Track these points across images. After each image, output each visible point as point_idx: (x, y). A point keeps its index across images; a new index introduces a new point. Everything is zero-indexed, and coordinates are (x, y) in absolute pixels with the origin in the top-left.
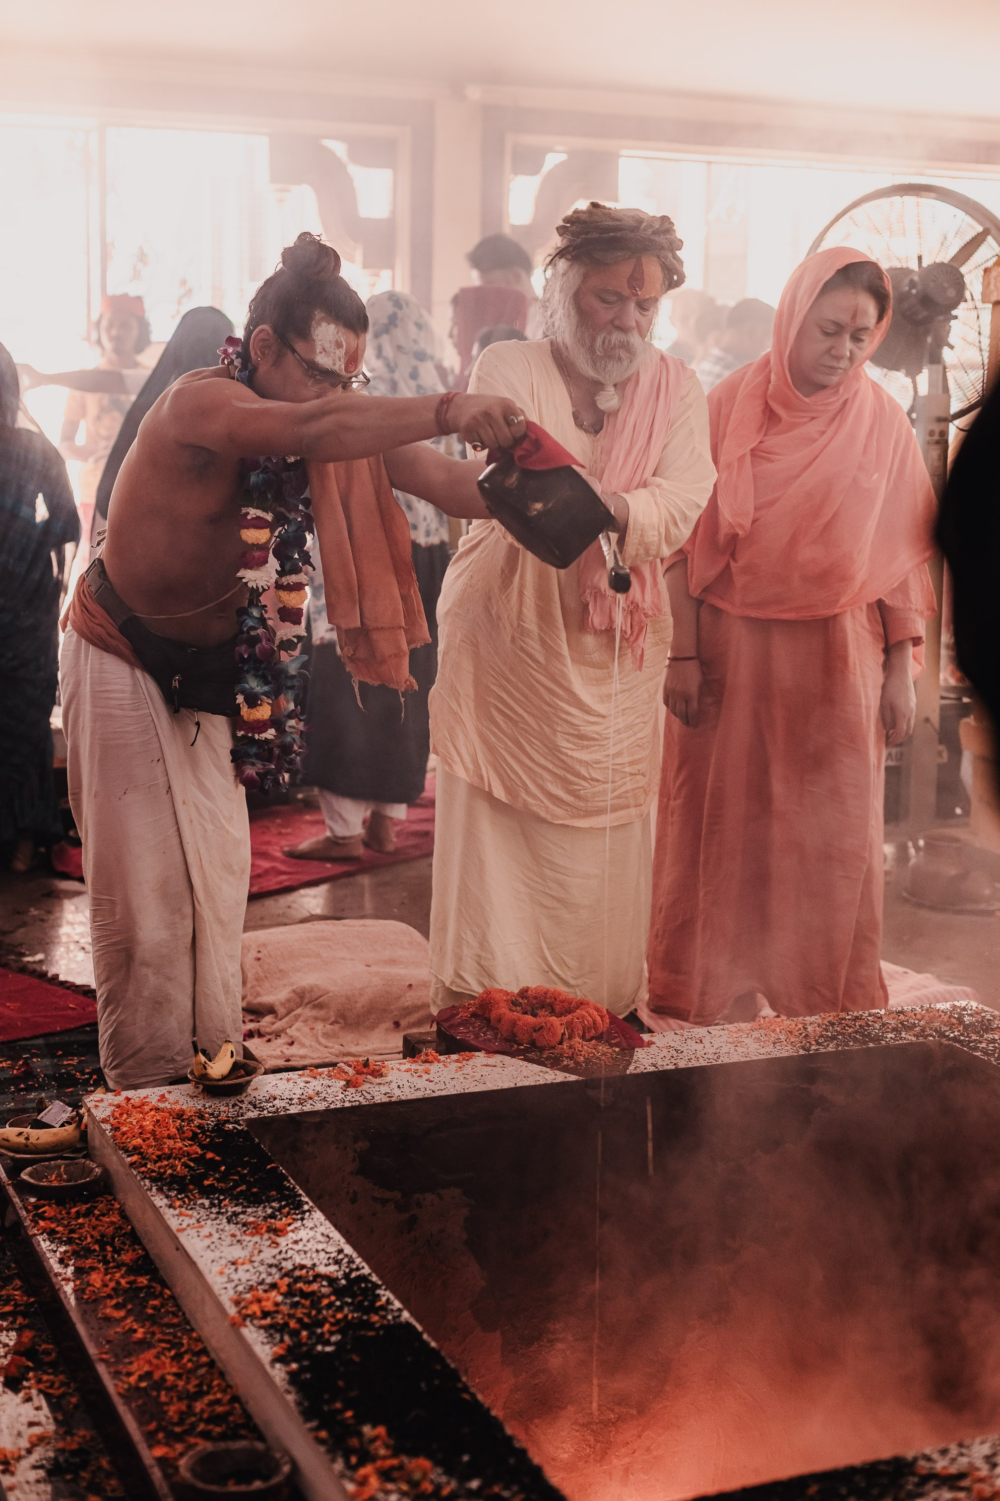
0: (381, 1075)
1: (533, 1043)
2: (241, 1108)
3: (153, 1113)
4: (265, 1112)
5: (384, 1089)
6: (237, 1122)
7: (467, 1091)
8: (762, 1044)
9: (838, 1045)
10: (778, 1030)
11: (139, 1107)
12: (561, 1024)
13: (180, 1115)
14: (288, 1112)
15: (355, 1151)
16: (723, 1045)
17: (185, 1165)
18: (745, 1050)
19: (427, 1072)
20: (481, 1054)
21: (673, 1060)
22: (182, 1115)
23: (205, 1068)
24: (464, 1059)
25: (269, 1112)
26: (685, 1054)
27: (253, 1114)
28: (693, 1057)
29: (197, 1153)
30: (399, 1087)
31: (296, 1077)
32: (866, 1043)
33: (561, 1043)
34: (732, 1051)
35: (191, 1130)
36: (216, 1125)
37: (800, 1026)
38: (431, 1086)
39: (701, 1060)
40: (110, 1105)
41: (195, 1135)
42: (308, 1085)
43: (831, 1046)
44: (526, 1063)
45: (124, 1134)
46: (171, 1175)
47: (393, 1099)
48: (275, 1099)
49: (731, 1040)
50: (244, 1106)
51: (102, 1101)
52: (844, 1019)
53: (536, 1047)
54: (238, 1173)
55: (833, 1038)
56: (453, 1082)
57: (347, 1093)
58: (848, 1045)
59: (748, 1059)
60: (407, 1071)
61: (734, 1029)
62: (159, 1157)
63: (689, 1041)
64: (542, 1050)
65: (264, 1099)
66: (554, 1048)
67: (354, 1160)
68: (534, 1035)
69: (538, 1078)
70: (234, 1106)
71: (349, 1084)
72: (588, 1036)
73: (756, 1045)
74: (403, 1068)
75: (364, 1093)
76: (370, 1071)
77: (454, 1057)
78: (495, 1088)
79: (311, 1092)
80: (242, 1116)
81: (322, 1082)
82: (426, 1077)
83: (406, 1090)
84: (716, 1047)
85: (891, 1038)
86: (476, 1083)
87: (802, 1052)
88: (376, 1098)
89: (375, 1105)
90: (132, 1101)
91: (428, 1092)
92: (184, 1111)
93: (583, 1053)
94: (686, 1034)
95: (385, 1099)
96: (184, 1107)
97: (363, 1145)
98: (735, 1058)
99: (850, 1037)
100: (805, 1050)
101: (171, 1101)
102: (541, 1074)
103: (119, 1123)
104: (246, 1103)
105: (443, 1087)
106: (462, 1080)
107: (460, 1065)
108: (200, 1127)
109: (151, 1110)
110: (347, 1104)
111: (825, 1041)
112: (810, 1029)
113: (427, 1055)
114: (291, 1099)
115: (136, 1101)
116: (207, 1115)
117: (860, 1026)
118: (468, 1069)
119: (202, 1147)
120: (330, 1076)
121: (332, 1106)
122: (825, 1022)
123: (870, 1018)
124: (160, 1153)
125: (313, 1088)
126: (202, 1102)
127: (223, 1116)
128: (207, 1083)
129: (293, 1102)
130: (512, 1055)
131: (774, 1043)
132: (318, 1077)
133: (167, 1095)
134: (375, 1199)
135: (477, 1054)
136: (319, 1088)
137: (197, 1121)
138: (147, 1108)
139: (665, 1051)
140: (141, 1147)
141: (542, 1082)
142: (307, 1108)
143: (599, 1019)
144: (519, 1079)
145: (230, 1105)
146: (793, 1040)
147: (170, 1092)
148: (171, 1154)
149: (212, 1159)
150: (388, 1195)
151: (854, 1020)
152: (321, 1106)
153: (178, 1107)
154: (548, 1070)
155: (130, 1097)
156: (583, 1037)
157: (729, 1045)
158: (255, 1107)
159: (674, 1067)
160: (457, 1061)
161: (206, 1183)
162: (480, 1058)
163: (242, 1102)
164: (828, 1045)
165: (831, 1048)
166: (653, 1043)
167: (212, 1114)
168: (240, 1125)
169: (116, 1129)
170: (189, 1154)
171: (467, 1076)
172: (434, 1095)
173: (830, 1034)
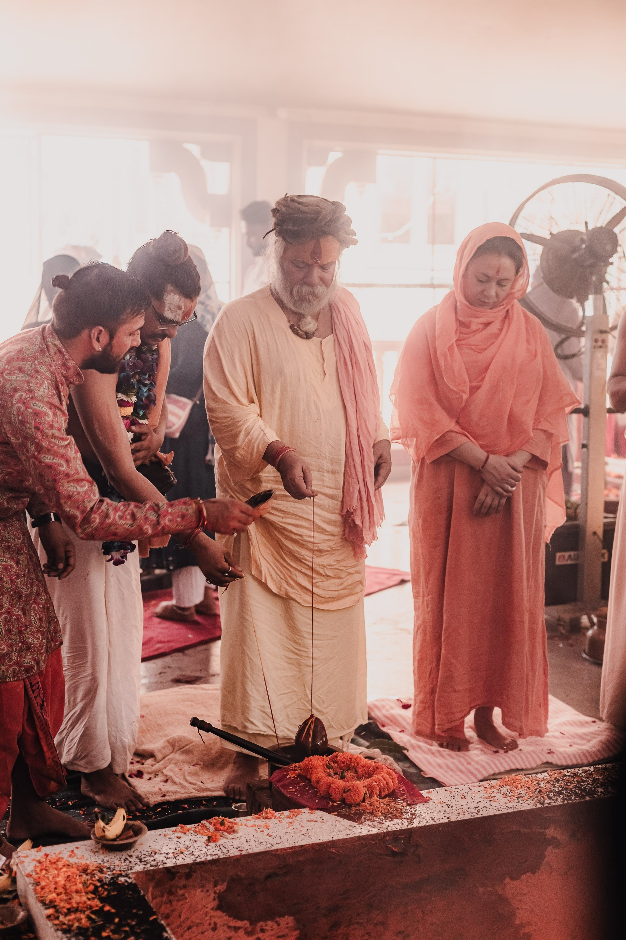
0: (234, 831)
1: (343, 801)
2: (130, 862)
3: (64, 869)
4: (149, 865)
5: (236, 843)
6: (127, 876)
7: (297, 845)
8: (509, 798)
9: (564, 799)
10: (519, 786)
11: (55, 863)
12: (364, 787)
13: (85, 870)
14: (166, 866)
15: (215, 892)
16: (481, 800)
17: (89, 918)
18: (497, 804)
19: (267, 828)
20: (306, 810)
21: (446, 814)
22: (87, 870)
23: (104, 831)
24: (293, 815)
25: (151, 866)
26: (454, 808)
27: (139, 868)
28: (460, 811)
29: (97, 906)
30: (247, 841)
31: (171, 832)
32: (583, 797)
33: (364, 801)
34: (488, 805)
35: (94, 885)
36: (112, 878)
37: (535, 783)
38: (270, 840)
39: (466, 813)
40: (34, 860)
41: (96, 887)
42: (179, 840)
43: (559, 800)
44: (338, 818)
45: (43, 888)
46: (78, 928)
47: (243, 853)
48: (156, 853)
49: (486, 795)
50: (132, 860)
51: (27, 857)
52: (565, 775)
53: (345, 804)
54: (128, 925)
55: (560, 793)
56: (287, 836)
57: (208, 847)
58: (571, 799)
59: (500, 812)
60: (253, 826)
61: (487, 786)
62: (69, 910)
63: (456, 797)
64: (350, 806)
65: (147, 854)
66: (358, 805)
67: (214, 899)
68: (344, 795)
69: (349, 832)
70: (126, 859)
71: (210, 839)
72: (383, 794)
73: (505, 800)
74: (250, 823)
75: (221, 847)
76: (225, 828)
77: (287, 813)
78: (318, 841)
79: (183, 848)
80: (131, 869)
81: (190, 837)
82: (266, 832)
83: (252, 843)
84: (476, 802)
85: (601, 792)
86: (303, 837)
87: (539, 806)
88: (230, 852)
89: (229, 857)
90: (49, 857)
91: (269, 845)
92: (88, 866)
93: (380, 809)
94: (453, 790)
95: (237, 853)
96: (88, 862)
97: (221, 888)
98: (492, 812)
99: (572, 791)
100: (541, 803)
101: (79, 856)
102: (350, 828)
103: (39, 878)
104: (134, 857)
105: (279, 841)
106: (293, 834)
107: (290, 820)
108: (100, 880)
109: (64, 866)
110: (209, 858)
111: (554, 796)
112: (542, 785)
113: (267, 813)
114: (167, 854)
115: (52, 857)
116: (105, 869)
117: (577, 781)
118: (296, 825)
119: (102, 900)
120: (196, 832)
121: (198, 860)
122: (553, 779)
123: (584, 775)
124: (68, 906)
125: (183, 843)
126: (102, 857)
127: (117, 871)
128: (105, 842)
129: (169, 856)
130: (329, 811)
131: (518, 798)
132: (187, 833)
133: (75, 851)
134: (230, 927)
135: (303, 810)
136: (188, 843)
137: (98, 875)
138: (60, 864)
139: (440, 806)
140: (55, 901)
141: (351, 836)
142: (180, 862)
143: (390, 780)
144: (334, 833)
145: (123, 859)
146: (531, 795)
147: (77, 848)
148: (78, 907)
149: (109, 911)
150: (239, 924)
151: (572, 777)
152: (189, 860)
153: (83, 862)
154: (355, 824)
155: (48, 853)
156: (380, 796)
157: (486, 800)
158: (141, 861)
159: (447, 821)
160: (289, 817)
161: (104, 934)
162: (305, 814)
163: (131, 856)
164: (557, 800)
165: (559, 802)
166: (430, 799)
167: (109, 868)
168: (130, 878)
169: (37, 883)
170: (91, 907)
171: (296, 831)
172: (273, 848)
173: (556, 789)
